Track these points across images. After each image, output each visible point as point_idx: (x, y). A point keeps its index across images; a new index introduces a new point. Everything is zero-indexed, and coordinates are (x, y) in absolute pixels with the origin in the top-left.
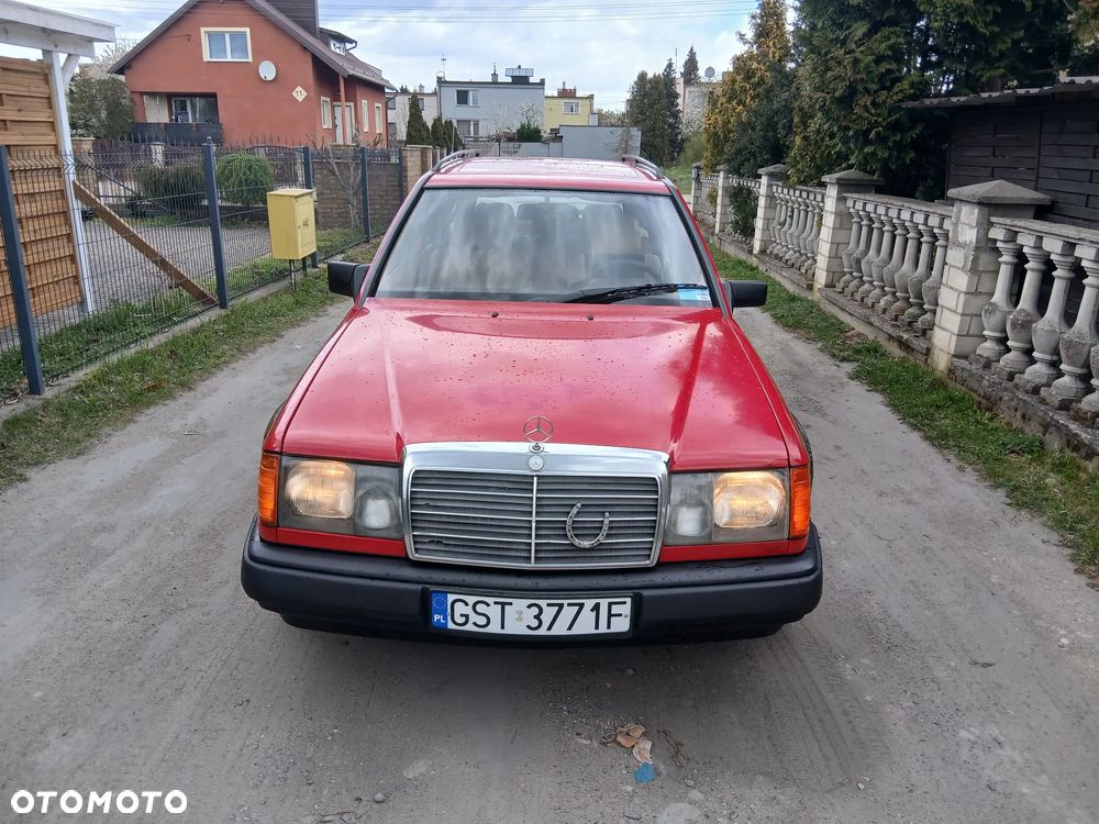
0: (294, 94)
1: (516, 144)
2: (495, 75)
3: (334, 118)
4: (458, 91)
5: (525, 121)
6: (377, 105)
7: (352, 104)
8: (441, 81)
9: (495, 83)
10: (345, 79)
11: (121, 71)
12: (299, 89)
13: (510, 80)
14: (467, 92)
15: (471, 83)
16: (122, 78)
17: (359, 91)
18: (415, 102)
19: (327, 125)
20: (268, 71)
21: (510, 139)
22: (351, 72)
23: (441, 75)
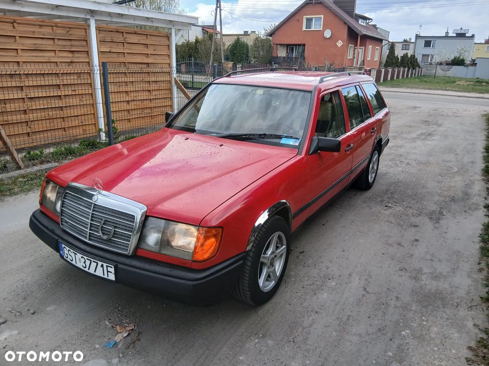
0: (337, 44)
1: (450, 66)
2: (447, 33)
3: (354, 54)
4: (425, 41)
5: (457, 55)
6: (377, 47)
7: (363, 48)
8: (418, 37)
9: (447, 37)
10: (361, 36)
11: (271, 35)
12: (340, 41)
13: (455, 35)
14: (431, 41)
15: (433, 37)
16: (271, 38)
17: (368, 42)
18: (392, 46)
19: (351, 57)
20: (328, 34)
21: (448, 64)
22: (364, 33)
23: (418, 33)
